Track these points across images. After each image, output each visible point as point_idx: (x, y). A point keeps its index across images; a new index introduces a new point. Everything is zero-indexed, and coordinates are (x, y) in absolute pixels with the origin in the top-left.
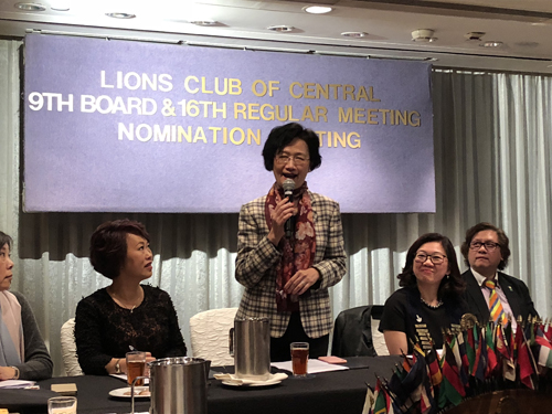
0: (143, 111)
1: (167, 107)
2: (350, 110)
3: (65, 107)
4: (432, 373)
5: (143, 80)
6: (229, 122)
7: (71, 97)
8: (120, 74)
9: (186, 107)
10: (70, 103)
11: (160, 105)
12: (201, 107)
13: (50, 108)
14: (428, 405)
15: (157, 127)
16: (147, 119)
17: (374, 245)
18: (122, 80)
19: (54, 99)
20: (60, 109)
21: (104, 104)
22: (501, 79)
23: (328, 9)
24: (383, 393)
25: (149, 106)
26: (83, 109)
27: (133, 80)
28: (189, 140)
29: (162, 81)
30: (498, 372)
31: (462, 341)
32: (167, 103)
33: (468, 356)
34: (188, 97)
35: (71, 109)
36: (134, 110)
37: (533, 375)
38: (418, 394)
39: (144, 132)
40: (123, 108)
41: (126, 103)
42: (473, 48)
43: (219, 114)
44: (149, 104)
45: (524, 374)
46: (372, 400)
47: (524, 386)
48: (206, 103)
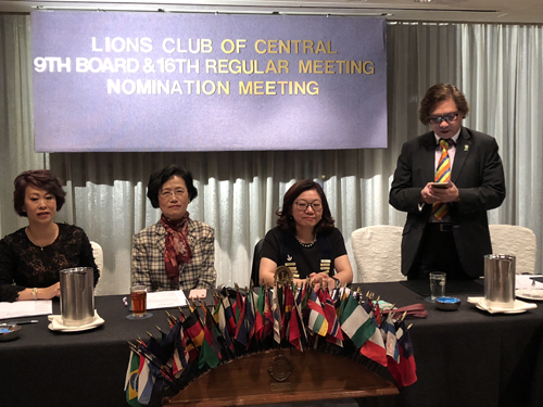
0: (127, 69)
1: (147, 65)
2: (309, 62)
3: (64, 69)
4: (191, 336)
5: (128, 43)
6: (202, 76)
7: (68, 59)
8: (107, 39)
9: (166, 65)
10: (68, 65)
11: (142, 64)
12: (177, 64)
13: (52, 70)
14: (180, 368)
15: (139, 81)
16: (132, 76)
17: (344, 173)
18: (110, 44)
19: (55, 63)
20: (59, 70)
21: (95, 65)
22: (465, 29)
24: (137, 355)
25: (133, 65)
26: (78, 70)
28: (167, 92)
29: (145, 43)
31: (227, 305)
32: (147, 61)
34: (166, 56)
36: (120, 69)
37: (302, 338)
40: (111, 68)
41: (113, 63)
42: (412, 3)
43: (193, 70)
44: (133, 63)
48: (181, 61)
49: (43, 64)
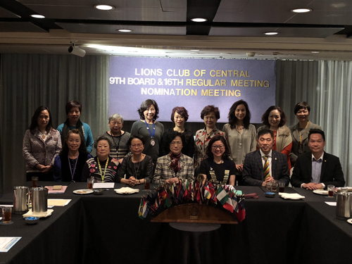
0: (150, 84)
1: (160, 81)
2: (236, 81)
3: (122, 83)
4: (161, 195)
5: (151, 72)
6: (184, 87)
7: (124, 79)
8: (142, 69)
9: (167, 82)
10: (124, 81)
11: (157, 81)
12: (173, 81)
13: (117, 83)
14: (157, 206)
15: (156, 89)
16: (152, 87)
18: (143, 72)
19: (119, 80)
20: (120, 83)
21: (136, 81)
24: (143, 200)
25: (153, 82)
26: (129, 83)
27: (147, 72)
28: (168, 94)
29: (159, 72)
32: (160, 80)
34: (168, 77)
35: (124, 83)
36: (147, 83)
37: (201, 200)
39: (151, 91)
40: (143, 83)
41: (144, 80)
43: (180, 84)
44: (153, 81)
48: (175, 80)
49: (113, 80)
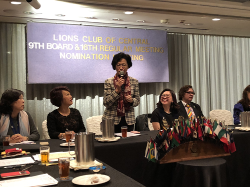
0: (68, 49)
1: (77, 47)
2: (139, 48)
4: (169, 136)
6: (98, 52)
7: (43, 44)
8: (60, 36)
9: (83, 47)
10: (43, 46)
11: (74, 46)
12: (88, 47)
13: (36, 48)
14: (168, 147)
15: (73, 54)
16: (70, 51)
17: (148, 93)
20: (39, 48)
21: (55, 46)
22: (191, 36)
23: (132, 13)
24: (153, 142)
26: (48, 48)
27: (64, 38)
28: (85, 58)
30: (191, 135)
31: (179, 125)
32: (77, 45)
33: (181, 130)
34: (84, 43)
35: (43, 48)
36: (65, 48)
37: (203, 136)
38: (164, 143)
40: (61, 47)
41: (62, 46)
42: (182, 26)
43: (95, 49)
44: (71, 46)
45: (200, 136)
46: (149, 145)
47: (200, 140)
48: (90, 46)
49: (32, 45)
